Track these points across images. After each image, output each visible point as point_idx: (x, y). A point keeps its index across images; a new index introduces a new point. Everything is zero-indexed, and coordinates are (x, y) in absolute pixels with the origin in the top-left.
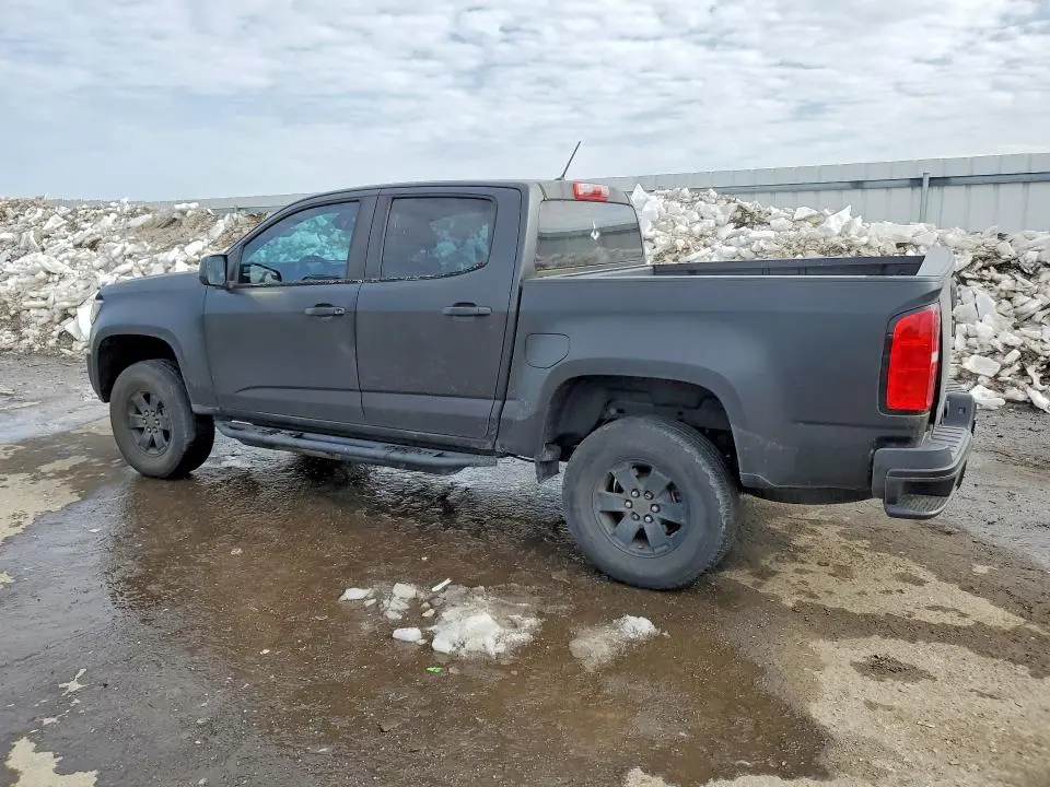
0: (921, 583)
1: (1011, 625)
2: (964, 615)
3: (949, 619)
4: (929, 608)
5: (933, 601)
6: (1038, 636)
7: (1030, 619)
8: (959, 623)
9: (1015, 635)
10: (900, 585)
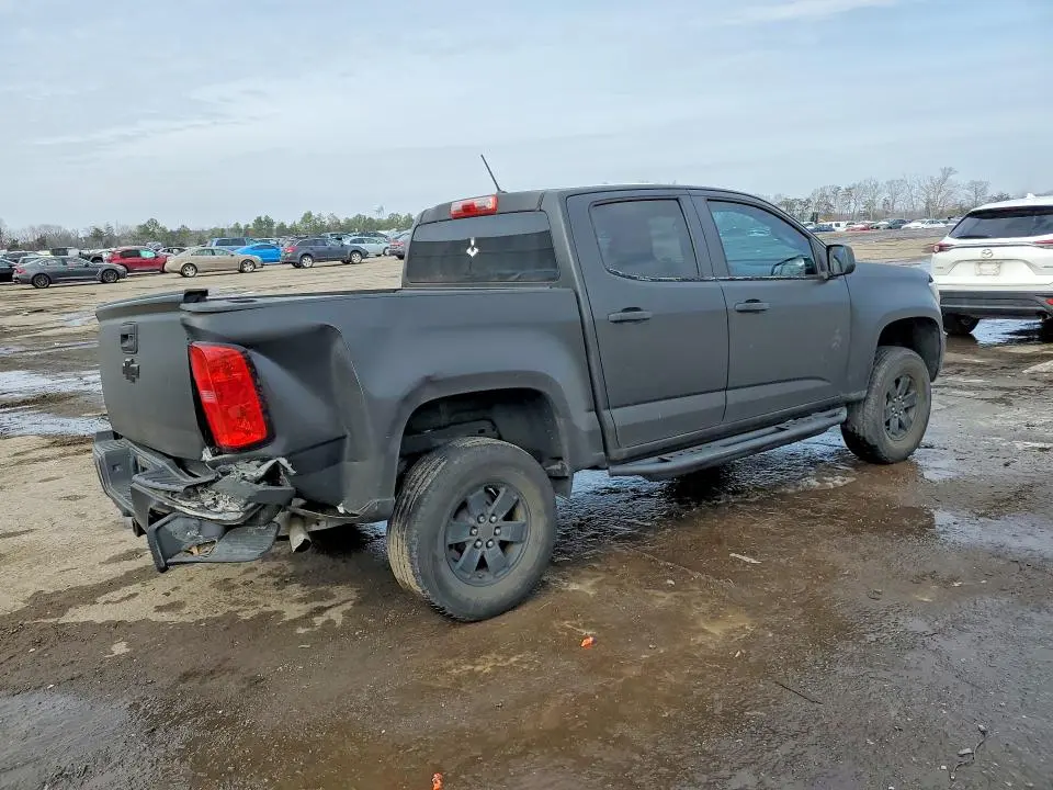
0: (159, 609)
1: (68, 614)
2: (107, 602)
3: (118, 594)
4: (137, 594)
5: (138, 600)
6: (45, 617)
7: (56, 626)
8: (108, 596)
9: (62, 609)
10: (171, 599)
